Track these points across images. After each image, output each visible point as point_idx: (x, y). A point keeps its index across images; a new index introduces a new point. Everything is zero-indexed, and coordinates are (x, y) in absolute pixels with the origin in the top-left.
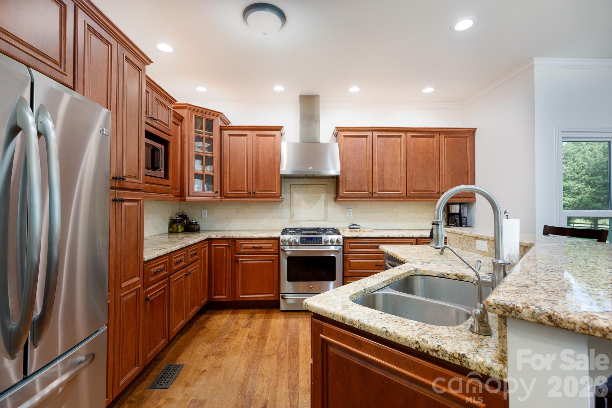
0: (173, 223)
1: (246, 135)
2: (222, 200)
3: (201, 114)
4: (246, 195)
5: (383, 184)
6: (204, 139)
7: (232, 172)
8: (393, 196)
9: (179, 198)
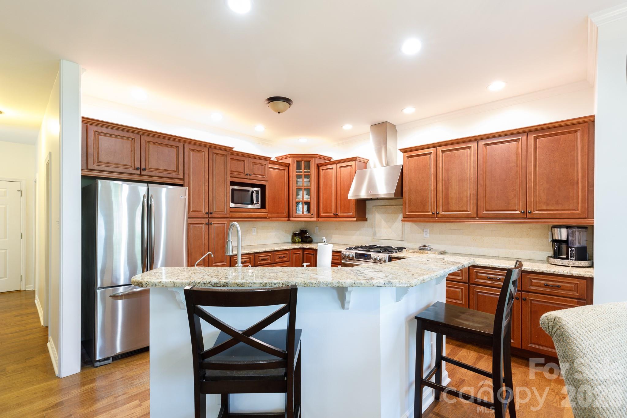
0: (295, 235)
1: (333, 168)
2: (319, 220)
3: (300, 158)
4: (333, 217)
5: (448, 203)
6: (303, 176)
7: (324, 198)
8: (459, 216)
9: (287, 219)
